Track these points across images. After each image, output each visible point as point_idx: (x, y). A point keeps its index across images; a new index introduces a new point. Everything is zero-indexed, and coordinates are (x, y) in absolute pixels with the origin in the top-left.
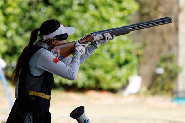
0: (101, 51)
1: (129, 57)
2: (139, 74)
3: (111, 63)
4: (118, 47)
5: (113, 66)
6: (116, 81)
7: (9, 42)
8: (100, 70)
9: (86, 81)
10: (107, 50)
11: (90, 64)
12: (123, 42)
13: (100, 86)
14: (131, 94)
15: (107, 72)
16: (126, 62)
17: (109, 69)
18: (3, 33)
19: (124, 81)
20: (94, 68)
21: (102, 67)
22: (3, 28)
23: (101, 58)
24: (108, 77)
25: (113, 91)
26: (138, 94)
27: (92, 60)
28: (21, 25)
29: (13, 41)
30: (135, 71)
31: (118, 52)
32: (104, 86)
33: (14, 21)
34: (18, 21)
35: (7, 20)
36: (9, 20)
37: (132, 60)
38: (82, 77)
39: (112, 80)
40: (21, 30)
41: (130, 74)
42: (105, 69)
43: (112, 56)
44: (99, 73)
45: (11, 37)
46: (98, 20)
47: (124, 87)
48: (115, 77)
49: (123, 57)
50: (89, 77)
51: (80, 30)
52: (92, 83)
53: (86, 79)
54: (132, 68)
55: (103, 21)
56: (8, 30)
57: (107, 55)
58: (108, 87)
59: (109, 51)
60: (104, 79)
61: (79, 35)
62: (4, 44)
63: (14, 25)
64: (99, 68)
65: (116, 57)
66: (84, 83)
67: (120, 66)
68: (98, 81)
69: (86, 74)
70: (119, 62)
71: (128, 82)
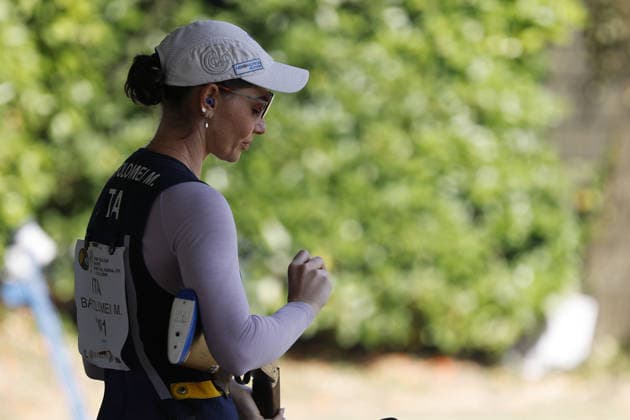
0: (435, 195)
1: (547, 221)
2: (587, 290)
3: (471, 243)
4: (503, 177)
5: (483, 257)
6: (493, 316)
7: (63, 158)
8: (430, 271)
9: (372, 318)
10: (455, 191)
11: (387, 249)
12: (521, 157)
13: (429, 336)
14: (554, 371)
15: (457, 280)
16: (536, 240)
17: (468, 271)
18: (35, 122)
19: (525, 316)
20: (404, 264)
21: (434, 261)
22: (38, 102)
23: (432, 226)
24: (463, 302)
25: (481, 357)
26: (582, 370)
27: (395, 233)
28: (110, 93)
29: (76, 155)
30: (571, 275)
31: (503, 199)
32: (446, 335)
33: (82, 74)
34: (97, 76)
35: (54, 70)
36: (62, 71)
37: (557, 234)
38: (354, 304)
39: (476, 312)
40: (110, 112)
41: (552, 289)
42: (449, 269)
43: (477, 214)
44: (425, 286)
45: (70, 141)
46: (422, 70)
47: (525, 343)
48: (492, 302)
49: (522, 218)
50: (386, 303)
51: (348, 110)
52: (397, 325)
53: (372, 310)
54: (556, 266)
55: (439, 75)
56: (55, 112)
57: (456, 213)
58: (463, 341)
59: (464, 195)
60: (447, 310)
61: (343, 130)
62: (44, 169)
63: (82, 91)
64: (425, 263)
65: (493, 219)
66: (363, 328)
67: (510, 255)
68: (419, 319)
69: (374, 289)
70: (504, 242)
71: (541, 324)
